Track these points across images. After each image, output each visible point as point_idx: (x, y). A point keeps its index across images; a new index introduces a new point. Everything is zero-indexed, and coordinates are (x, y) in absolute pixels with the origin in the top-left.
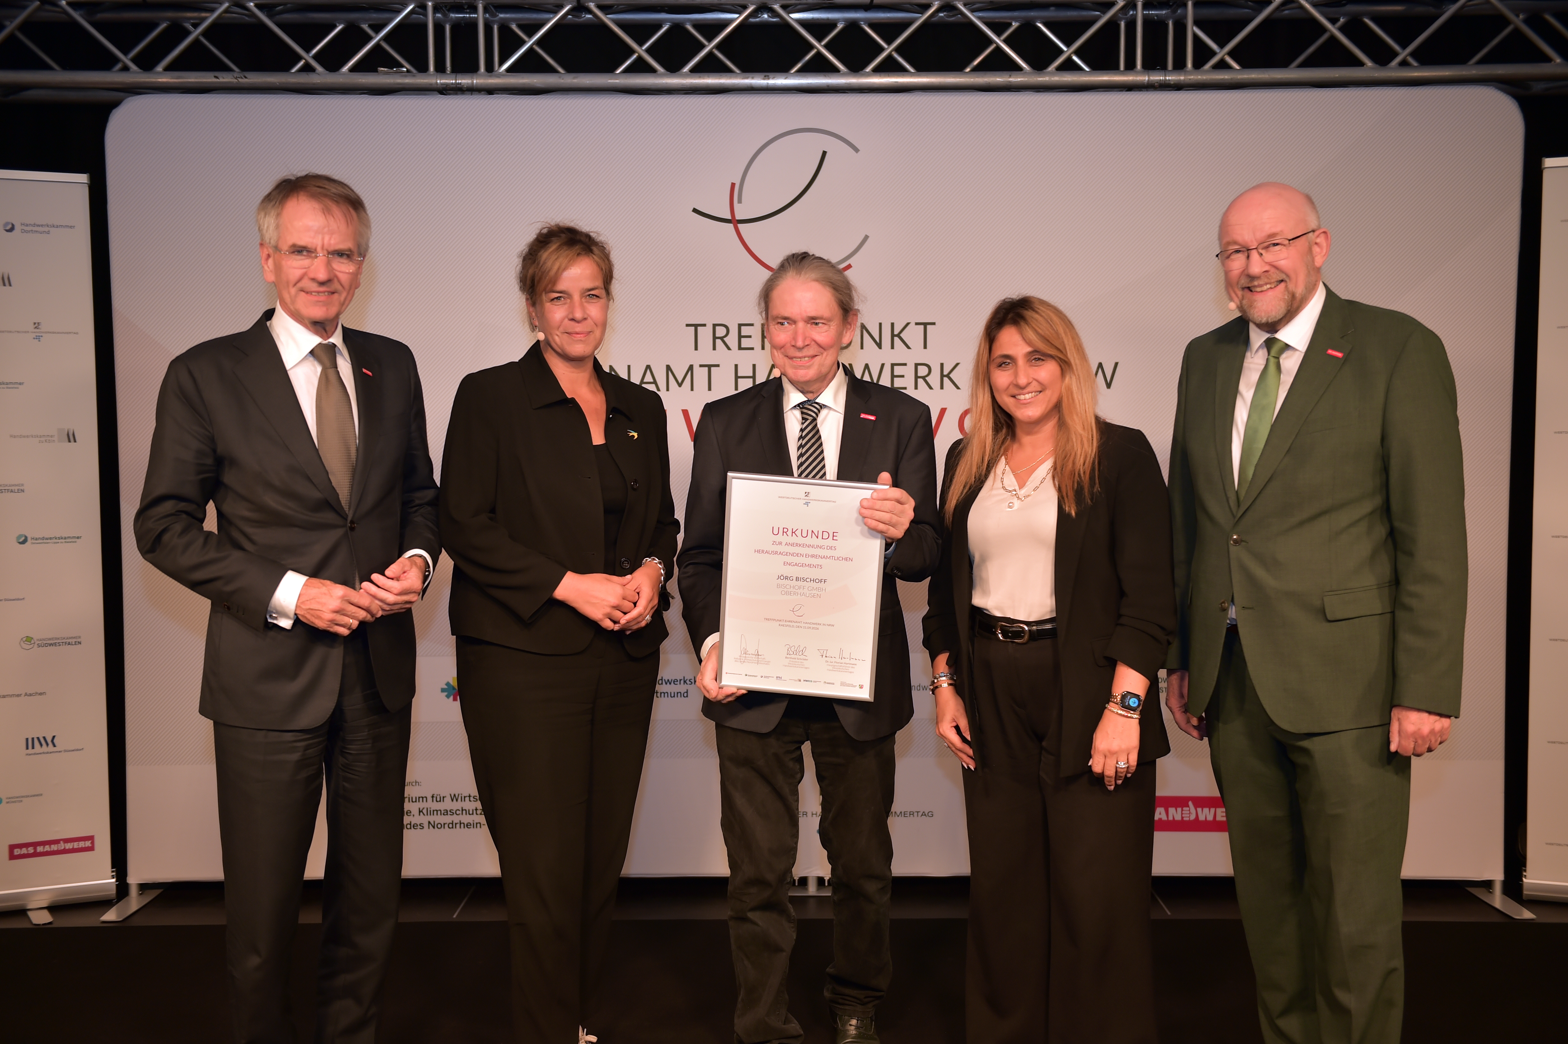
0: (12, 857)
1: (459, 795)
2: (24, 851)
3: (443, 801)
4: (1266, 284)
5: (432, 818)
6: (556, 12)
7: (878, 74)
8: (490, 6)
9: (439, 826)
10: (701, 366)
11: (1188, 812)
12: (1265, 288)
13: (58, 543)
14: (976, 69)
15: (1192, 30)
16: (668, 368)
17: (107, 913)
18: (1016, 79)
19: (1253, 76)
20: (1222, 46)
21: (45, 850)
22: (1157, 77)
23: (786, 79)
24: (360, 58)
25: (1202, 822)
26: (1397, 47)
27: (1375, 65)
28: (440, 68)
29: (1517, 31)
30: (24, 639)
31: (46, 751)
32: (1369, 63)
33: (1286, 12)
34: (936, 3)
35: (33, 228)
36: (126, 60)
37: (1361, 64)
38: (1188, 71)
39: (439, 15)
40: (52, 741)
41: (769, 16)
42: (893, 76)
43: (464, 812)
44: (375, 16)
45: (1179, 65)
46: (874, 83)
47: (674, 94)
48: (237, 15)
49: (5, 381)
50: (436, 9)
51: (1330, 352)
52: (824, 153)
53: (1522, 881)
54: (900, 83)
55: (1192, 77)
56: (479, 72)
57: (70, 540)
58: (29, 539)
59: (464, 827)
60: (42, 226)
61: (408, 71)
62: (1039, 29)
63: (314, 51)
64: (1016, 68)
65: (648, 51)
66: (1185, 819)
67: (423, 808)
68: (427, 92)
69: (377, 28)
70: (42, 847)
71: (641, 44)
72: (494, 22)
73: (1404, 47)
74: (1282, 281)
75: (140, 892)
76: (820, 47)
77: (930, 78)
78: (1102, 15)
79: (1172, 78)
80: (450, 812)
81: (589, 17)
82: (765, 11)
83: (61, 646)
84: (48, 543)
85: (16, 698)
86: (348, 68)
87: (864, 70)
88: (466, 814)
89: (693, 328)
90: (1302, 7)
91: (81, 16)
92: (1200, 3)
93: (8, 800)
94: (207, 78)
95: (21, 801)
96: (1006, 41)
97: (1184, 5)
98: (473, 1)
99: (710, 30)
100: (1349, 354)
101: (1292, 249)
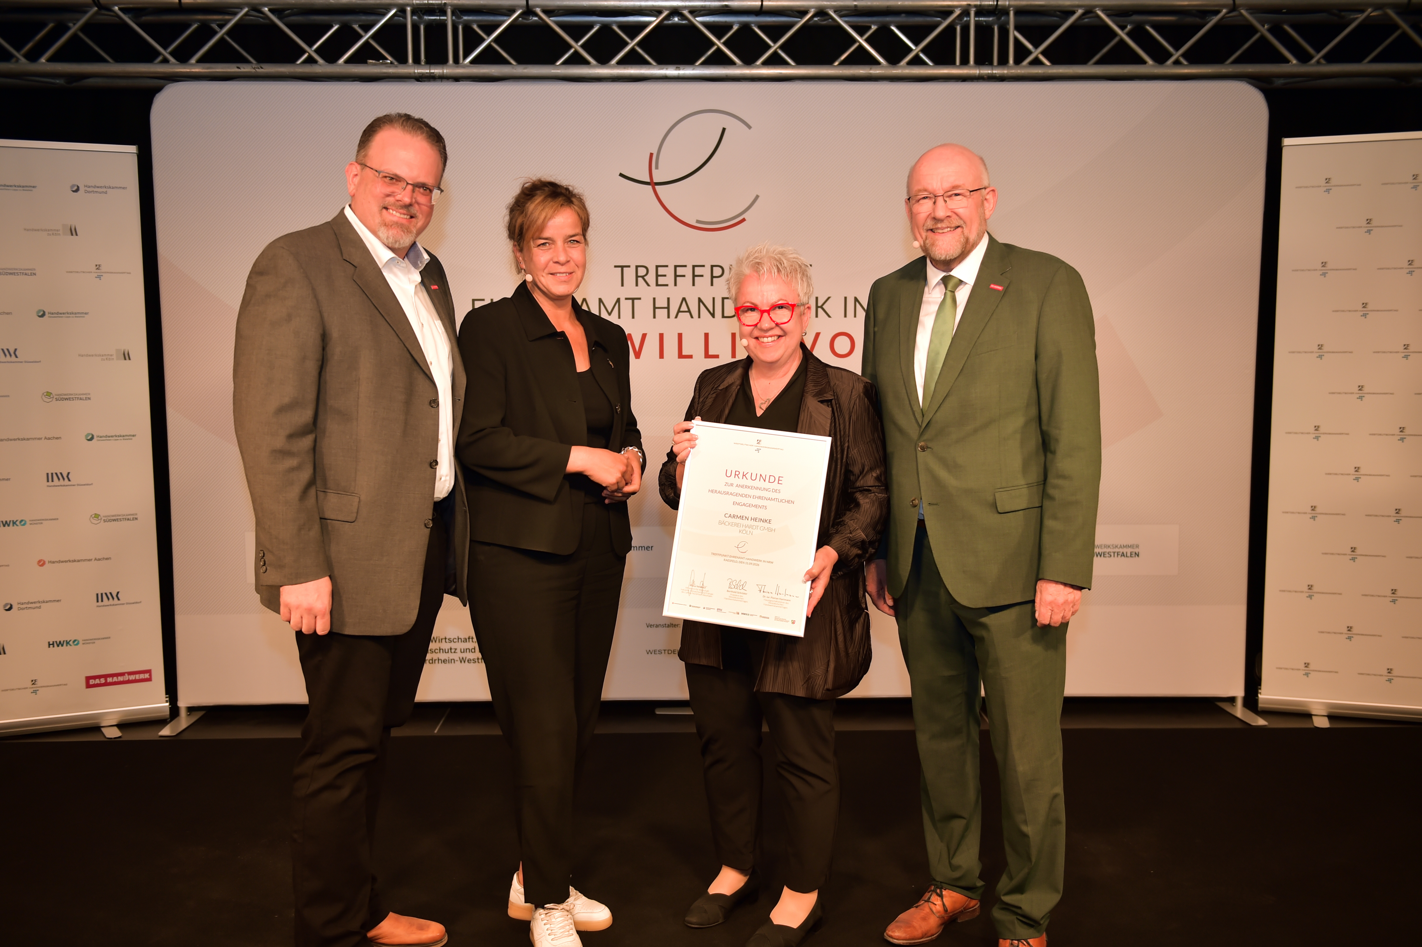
0: (88, 686)
2: (97, 681)
4: (948, 227)
6: (510, 15)
7: (766, 66)
8: (458, 10)
10: (626, 299)
12: (946, 230)
13: (118, 440)
14: (843, 63)
15: (1013, 34)
16: (600, 301)
17: (163, 730)
18: (875, 71)
19: (1061, 71)
20: (1036, 46)
21: (114, 681)
22: (986, 71)
23: (693, 70)
24: (353, 52)
26: (1171, 49)
27: (1155, 63)
28: (417, 61)
29: (1263, 38)
30: (93, 516)
31: (112, 604)
32: (1150, 62)
33: (1086, 20)
34: (813, 10)
35: (94, 189)
36: (166, 53)
37: (1144, 62)
38: (1011, 67)
39: (415, 18)
40: (117, 596)
41: (679, 19)
42: (779, 68)
43: (441, 651)
44: (364, 18)
45: (1003, 61)
46: (763, 74)
47: (604, 82)
48: (254, 18)
49: (74, 311)
50: (413, 13)
51: (992, 286)
52: (724, 130)
53: (1258, 696)
54: (784, 74)
55: (1013, 71)
56: (448, 64)
57: (128, 438)
58: (95, 437)
60: (101, 187)
61: (391, 63)
62: (892, 31)
63: (315, 46)
64: (876, 63)
65: (583, 46)
68: (407, 80)
69: (367, 28)
70: (111, 678)
71: (577, 41)
72: (459, 23)
73: (1177, 49)
74: (958, 227)
75: (188, 713)
76: (719, 44)
77: (807, 70)
78: (943, 21)
79: (997, 71)
81: (536, 20)
82: (676, 15)
83: (122, 521)
84: (110, 440)
85: (88, 562)
86: (344, 61)
87: (755, 64)
88: (443, 652)
89: (620, 269)
90: (1098, 16)
91: (130, 18)
92: (1020, 12)
93: (84, 642)
94: (231, 68)
95: (94, 643)
96: (867, 40)
97: (1007, 13)
98: (443, 7)
99: (633, 30)
100: (1007, 287)
101: (970, 200)
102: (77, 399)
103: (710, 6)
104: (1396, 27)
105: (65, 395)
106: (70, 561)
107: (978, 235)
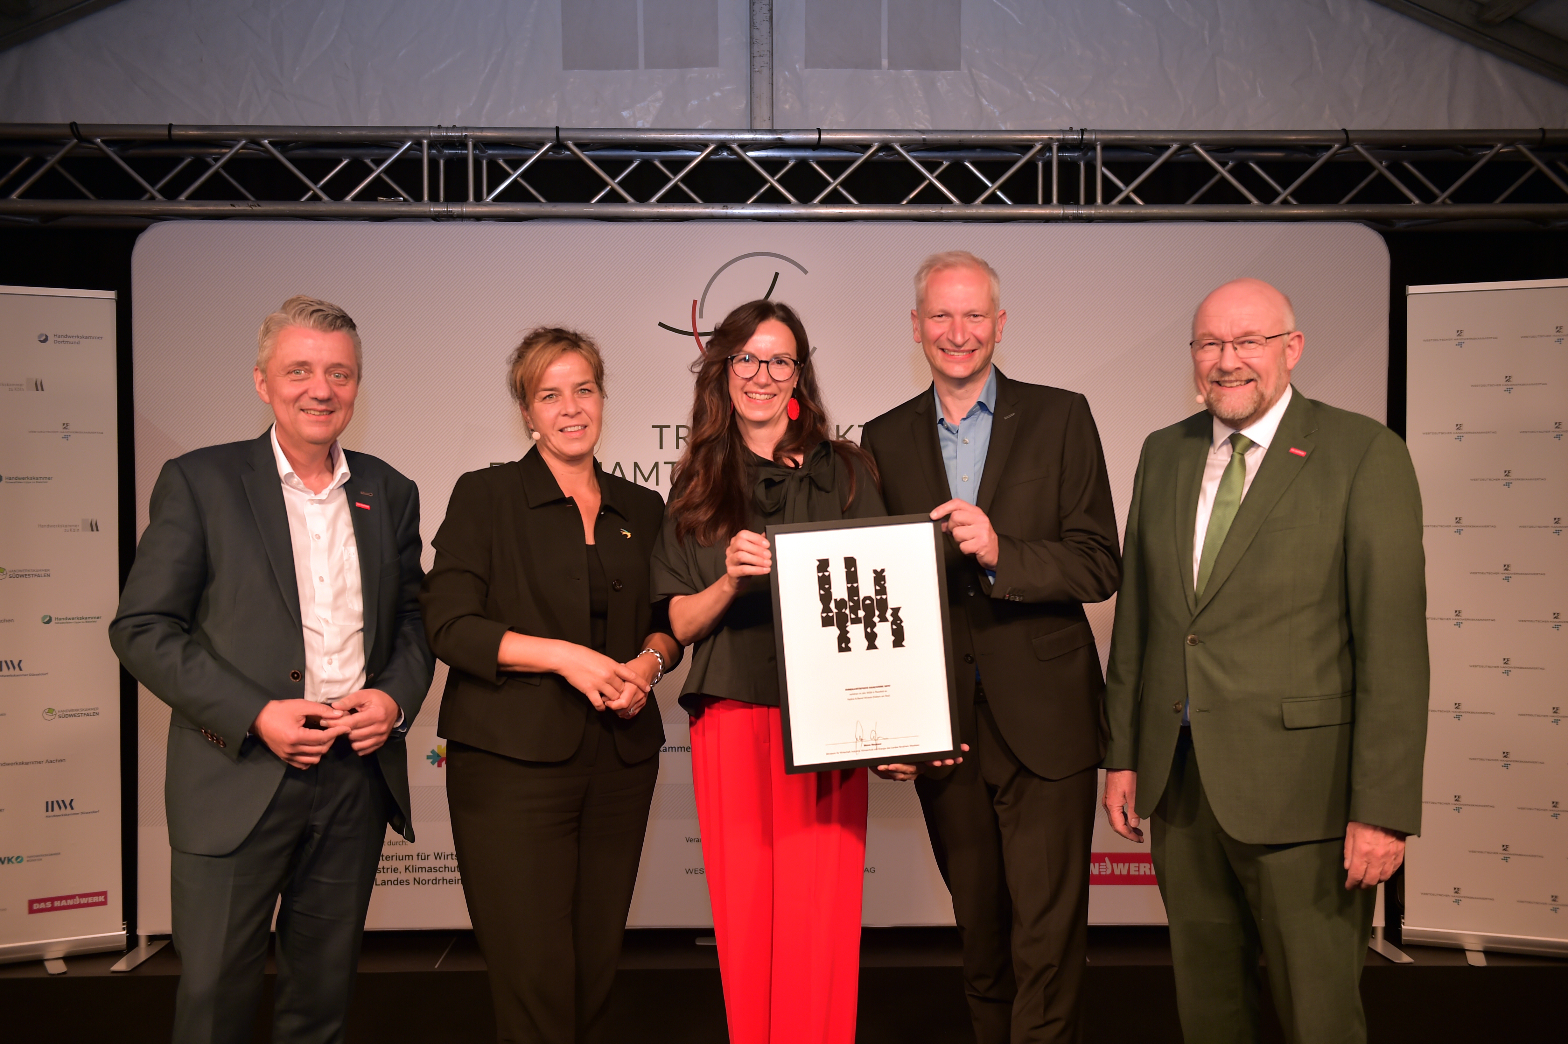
0: (32, 911)
1: (442, 853)
2: (42, 905)
3: (428, 859)
4: (1237, 381)
5: (417, 875)
6: (538, 150)
7: (825, 205)
8: (480, 143)
9: (424, 882)
10: (665, 463)
11: (1105, 867)
12: (1235, 384)
13: (80, 622)
14: (911, 202)
15: (1101, 170)
16: (636, 465)
17: (119, 962)
18: (947, 211)
19: (1155, 211)
20: (1127, 184)
21: (62, 905)
22: (1071, 211)
23: (742, 209)
24: (362, 188)
25: (1117, 876)
26: (1278, 188)
27: (1260, 203)
28: (434, 199)
29: (1381, 176)
30: (47, 711)
31: (64, 813)
32: (1255, 201)
33: (1183, 156)
34: (876, 144)
35: (65, 339)
36: (153, 191)
37: (1248, 202)
38: (1098, 206)
39: (434, 151)
40: (70, 804)
41: (728, 154)
42: (838, 207)
43: (447, 869)
44: (377, 151)
45: (1090, 201)
46: (821, 213)
47: (643, 222)
48: (252, 151)
49: (35, 476)
50: (431, 146)
51: (1293, 450)
52: (777, 274)
53: (1401, 927)
54: (844, 213)
55: (1102, 211)
56: (468, 202)
57: (91, 620)
58: (53, 619)
59: (447, 883)
60: (73, 337)
61: (405, 200)
62: (966, 167)
63: (322, 183)
64: (947, 201)
65: (620, 184)
66: (1102, 873)
67: (409, 866)
68: (422, 219)
69: (378, 163)
70: (59, 902)
71: (614, 178)
72: (483, 158)
73: (1285, 188)
74: (1251, 380)
75: (149, 943)
76: (773, 181)
77: (870, 209)
78: (1022, 156)
79: (1084, 212)
80: (434, 869)
81: (568, 154)
82: (724, 150)
83: (80, 717)
84: (70, 623)
85: (39, 764)
86: (351, 198)
87: (812, 202)
88: (449, 871)
89: (658, 429)
90: (1196, 152)
91: (115, 152)
92: (1108, 147)
93: (29, 859)
94: (225, 207)
95: (41, 860)
96: (938, 178)
97: (1094, 149)
98: (464, 140)
99: (676, 165)
100: (1312, 453)
101: (1266, 348)
102: (34, 575)
103: (761, 140)
104: (1531, 164)
105: (21, 571)
106: (17, 764)
107: (1276, 390)
